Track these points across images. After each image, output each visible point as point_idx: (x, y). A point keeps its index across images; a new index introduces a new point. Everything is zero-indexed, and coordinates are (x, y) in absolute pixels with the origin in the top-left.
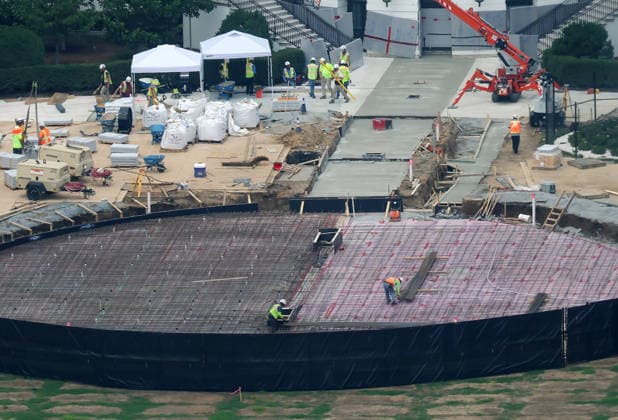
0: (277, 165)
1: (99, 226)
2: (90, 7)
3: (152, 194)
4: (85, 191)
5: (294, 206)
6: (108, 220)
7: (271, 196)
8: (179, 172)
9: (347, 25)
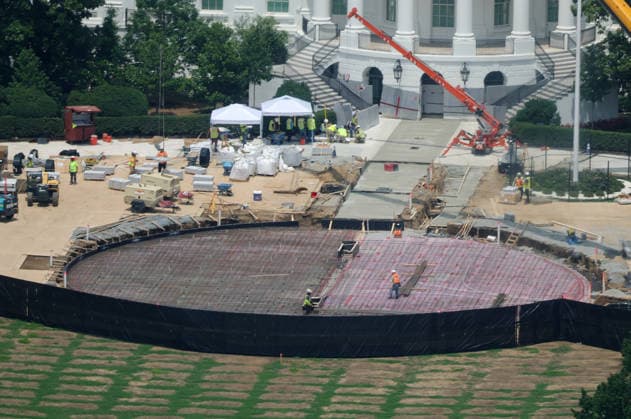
0: (314, 194)
1: (182, 233)
2: (182, 75)
3: (222, 212)
4: (174, 208)
5: (324, 223)
6: (190, 230)
7: (309, 216)
9: (368, 92)
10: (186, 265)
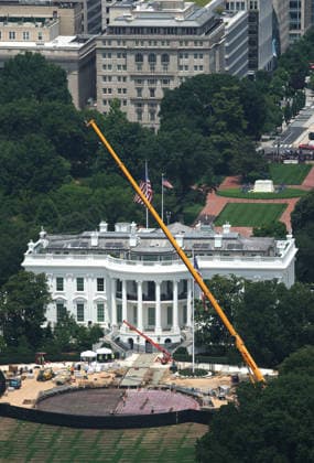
0: (113, 378)
2: (71, 342)
3: (85, 384)
4: (70, 383)
5: (116, 387)
6: (75, 390)
7: (112, 385)
8: (91, 379)
9: (129, 346)
10: (74, 401)
